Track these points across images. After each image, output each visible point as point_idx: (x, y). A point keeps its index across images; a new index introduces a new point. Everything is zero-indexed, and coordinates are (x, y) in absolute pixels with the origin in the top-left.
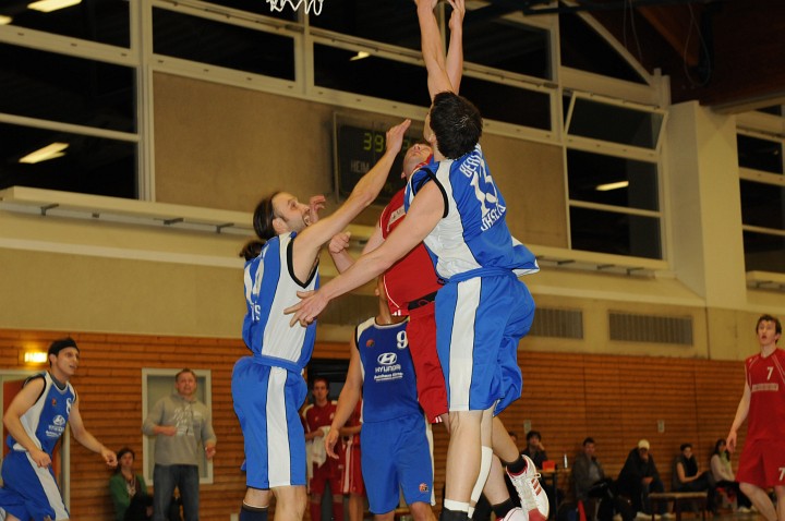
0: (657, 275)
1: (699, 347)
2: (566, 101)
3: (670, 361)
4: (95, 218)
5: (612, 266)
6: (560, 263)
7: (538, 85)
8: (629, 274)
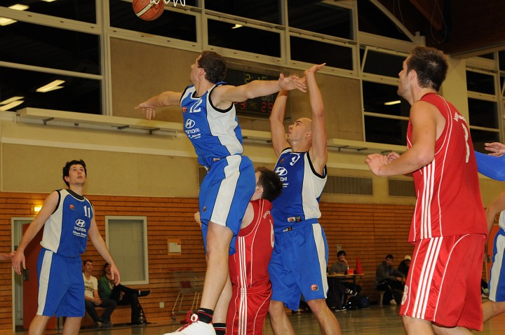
2: (362, 52)
4: (76, 126)
6: (358, 150)
7: (345, 43)
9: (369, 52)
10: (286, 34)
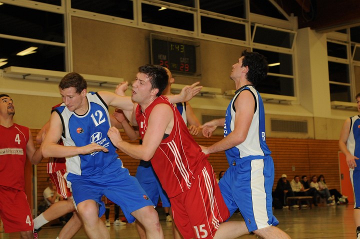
0: (292, 103)
1: (310, 134)
2: (252, 28)
3: (298, 140)
4: (47, 80)
5: (272, 99)
7: (240, 21)
8: (280, 102)
9: (258, 28)
10: (198, 14)
